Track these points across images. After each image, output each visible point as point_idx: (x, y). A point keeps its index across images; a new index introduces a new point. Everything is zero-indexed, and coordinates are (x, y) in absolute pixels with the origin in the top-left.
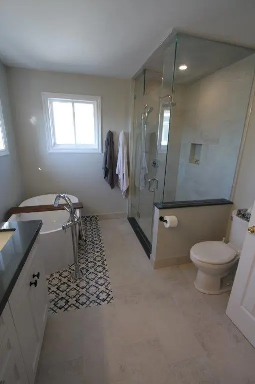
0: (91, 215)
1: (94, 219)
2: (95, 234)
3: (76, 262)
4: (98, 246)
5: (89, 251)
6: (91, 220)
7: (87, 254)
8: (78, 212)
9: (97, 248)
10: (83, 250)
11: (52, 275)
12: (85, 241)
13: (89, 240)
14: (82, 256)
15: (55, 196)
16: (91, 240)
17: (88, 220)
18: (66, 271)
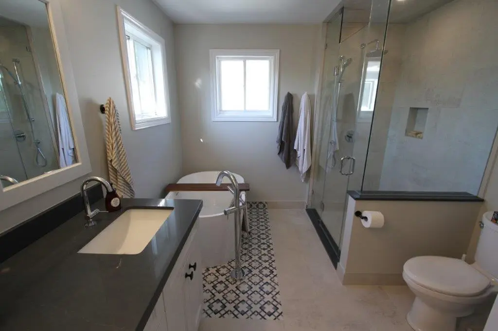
0: (258, 201)
1: (261, 206)
2: (262, 226)
3: (237, 258)
4: (265, 241)
5: (254, 246)
6: (257, 206)
7: (250, 249)
8: (243, 196)
9: (264, 244)
10: (246, 243)
11: (208, 270)
12: (250, 233)
13: (253, 232)
14: (245, 252)
15: (217, 173)
16: (256, 232)
17: (254, 206)
18: (224, 267)
